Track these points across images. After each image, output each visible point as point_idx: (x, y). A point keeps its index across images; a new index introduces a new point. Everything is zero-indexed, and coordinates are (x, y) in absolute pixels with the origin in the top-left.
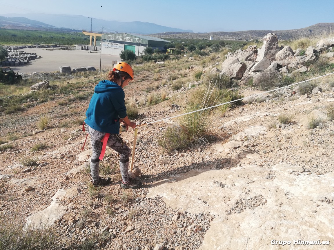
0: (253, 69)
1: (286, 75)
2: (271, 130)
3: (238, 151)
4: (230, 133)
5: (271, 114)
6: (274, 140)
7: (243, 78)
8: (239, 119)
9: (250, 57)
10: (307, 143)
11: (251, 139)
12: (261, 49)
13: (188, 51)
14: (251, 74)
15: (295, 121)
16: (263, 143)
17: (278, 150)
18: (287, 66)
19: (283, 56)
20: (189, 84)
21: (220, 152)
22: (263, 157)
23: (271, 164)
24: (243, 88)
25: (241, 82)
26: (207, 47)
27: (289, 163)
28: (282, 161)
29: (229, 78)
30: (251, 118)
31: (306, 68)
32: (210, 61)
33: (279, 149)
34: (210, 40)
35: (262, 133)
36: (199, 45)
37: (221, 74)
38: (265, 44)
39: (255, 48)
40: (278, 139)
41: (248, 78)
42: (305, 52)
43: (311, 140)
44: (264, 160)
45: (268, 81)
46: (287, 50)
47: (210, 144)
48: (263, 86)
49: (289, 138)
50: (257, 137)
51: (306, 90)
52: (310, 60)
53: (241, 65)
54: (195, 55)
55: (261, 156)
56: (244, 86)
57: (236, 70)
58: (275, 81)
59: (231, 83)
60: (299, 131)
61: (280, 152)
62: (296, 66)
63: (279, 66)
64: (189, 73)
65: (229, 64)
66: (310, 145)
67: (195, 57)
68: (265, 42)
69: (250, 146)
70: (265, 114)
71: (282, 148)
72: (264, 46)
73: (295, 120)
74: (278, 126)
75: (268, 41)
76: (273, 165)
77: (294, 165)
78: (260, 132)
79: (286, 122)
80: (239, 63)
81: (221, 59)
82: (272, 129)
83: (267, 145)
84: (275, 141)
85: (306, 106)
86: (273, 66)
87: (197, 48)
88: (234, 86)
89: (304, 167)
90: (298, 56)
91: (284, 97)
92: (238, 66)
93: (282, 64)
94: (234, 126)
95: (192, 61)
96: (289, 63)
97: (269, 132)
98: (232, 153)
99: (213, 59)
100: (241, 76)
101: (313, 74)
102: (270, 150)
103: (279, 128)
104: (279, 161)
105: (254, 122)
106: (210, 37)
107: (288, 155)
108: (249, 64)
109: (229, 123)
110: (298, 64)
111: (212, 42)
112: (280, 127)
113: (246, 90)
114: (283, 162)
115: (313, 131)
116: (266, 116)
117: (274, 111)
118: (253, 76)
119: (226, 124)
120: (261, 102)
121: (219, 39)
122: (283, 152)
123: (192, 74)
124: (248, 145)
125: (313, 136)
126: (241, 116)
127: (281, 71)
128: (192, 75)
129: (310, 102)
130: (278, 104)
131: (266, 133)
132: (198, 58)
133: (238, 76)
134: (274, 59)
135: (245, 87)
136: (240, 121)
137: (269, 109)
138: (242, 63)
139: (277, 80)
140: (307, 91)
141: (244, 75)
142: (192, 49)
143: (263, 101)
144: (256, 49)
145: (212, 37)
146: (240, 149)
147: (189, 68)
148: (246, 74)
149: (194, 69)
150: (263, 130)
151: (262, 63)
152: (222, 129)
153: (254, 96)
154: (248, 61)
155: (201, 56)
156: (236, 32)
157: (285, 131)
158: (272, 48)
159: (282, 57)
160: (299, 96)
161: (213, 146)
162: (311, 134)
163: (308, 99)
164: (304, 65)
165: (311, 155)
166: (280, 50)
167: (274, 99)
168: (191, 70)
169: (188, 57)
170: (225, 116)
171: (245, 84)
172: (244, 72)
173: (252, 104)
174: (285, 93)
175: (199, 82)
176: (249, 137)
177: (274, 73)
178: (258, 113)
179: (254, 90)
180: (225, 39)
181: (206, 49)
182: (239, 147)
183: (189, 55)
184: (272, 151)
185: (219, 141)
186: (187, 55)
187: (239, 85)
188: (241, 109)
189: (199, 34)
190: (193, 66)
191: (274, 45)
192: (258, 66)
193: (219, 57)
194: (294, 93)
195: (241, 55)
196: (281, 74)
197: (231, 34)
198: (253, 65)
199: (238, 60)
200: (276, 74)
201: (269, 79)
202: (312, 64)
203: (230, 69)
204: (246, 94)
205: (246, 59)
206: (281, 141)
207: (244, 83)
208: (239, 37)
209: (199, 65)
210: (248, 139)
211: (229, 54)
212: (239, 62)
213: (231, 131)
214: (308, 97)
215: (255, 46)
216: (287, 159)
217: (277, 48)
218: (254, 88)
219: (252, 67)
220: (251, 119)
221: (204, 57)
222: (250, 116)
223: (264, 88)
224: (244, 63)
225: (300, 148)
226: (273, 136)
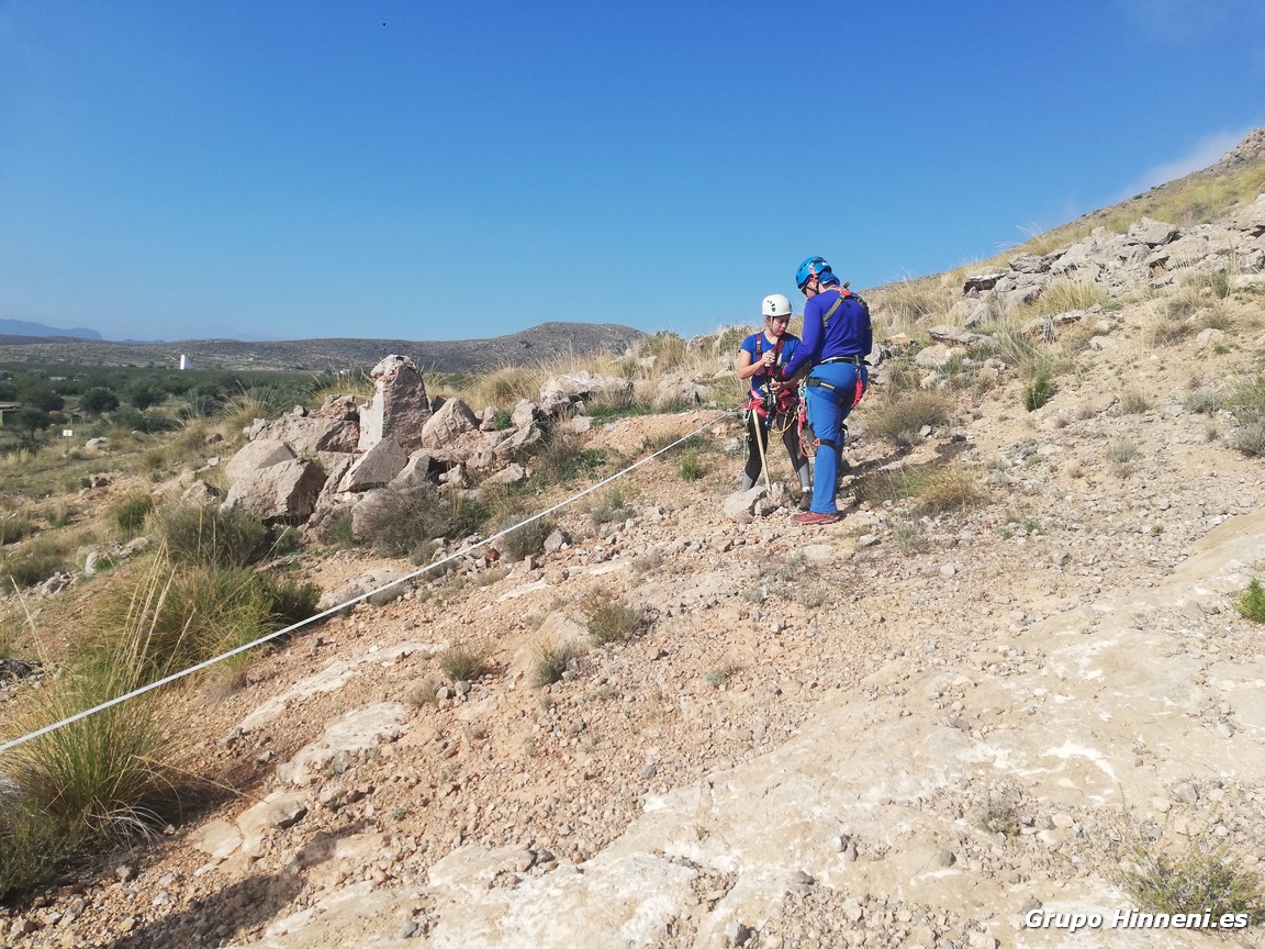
0: (348, 481)
1: (461, 494)
2: (422, 713)
3: (297, 835)
4: (265, 756)
5: (421, 647)
6: (432, 751)
7: (313, 517)
8: (305, 687)
9: (335, 438)
10: (538, 744)
11: (348, 768)
12: (368, 407)
13: (83, 414)
14: (340, 497)
15: (498, 664)
16: (393, 778)
17: (448, 794)
18: (464, 465)
19: (444, 432)
20: (85, 556)
21: (223, 860)
22: (394, 840)
23: (423, 865)
24: (318, 554)
25: (310, 531)
26: (170, 396)
27: (482, 841)
28: (459, 838)
29: (260, 519)
30: (348, 674)
31: (521, 469)
32: (180, 455)
33: (448, 788)
34: (182, 367)
35: (389, 733)
36: (131, 391)
37: (223, 506)
38: (381, 393)
39: (349, 404)
40: (445, 746)
41: (333, 517)
42: (509, 417)
43: (549, 728)
44: (396, 852)
45: (404, 522)
46: (454, 411)
47: (177, 829)
48: (390, 539)
49: (480, 736)
50: (372, 754)
51: (525, 545)
52: (528, 441)
53: (302, 470)
54: (114, 431)
55: (384, 839)
56: (321, 547)
57: (285, 489)
58: (430, 520)
59: (272, 536)
60: (513, 698)
61: (452, 802)
62: (491, 465)
63: (436, 467)
64: (89, 507)
65: (256, 465)
66: (546, 751)
67: (116, 437)
68: (380, 384)
69: (344, 800)
70: (399, 653)
71: (460, 781)
72: (379, 399)
73: (499, 658)
74: (443, 692)
75: (389, 382)
76: (430, 864)
77: (502, 844)
78: (381, 730)
79: (471, 671)
80: (294, 461)
81: (228, 444)
82: (424, 708)
83: (406, 779)
84: (435, 758)
85: (529, 599)
86: (417, 468)
87: (126, 401)
88: (283, 552)
89: (533, 842)
90: (491, 430)
91: (465, 573)
92: (294, 472)
93: (446, 459)
94: (285, 721)
95: (102, 453)
96: (467, 456)
97: (414, 722)
98: (274, 851)
99: (197, 442)
100: (307, 510)
101: (543, 485)
102: (418, 802)
103: (449, 701)
104: (452, 842)
105: (357, 694)
106: (179, 359)
107: (480, 808)
108: (334, 464)
109: (262, 712)
110: (494, 456)
111: (192, 379)
112: (451, 695)
113: (329, 560)
114: (465, 842)
115: (552, 695)
116: (404, 656)
117: (431, 632)
118: (350, 507)
119: (253, 715)
120: (385, 602)
121: (219, 367)
122: (465, 798)
123: (101, 507)
124: (334, 799)
125: (552, 711)
126: (313, 671)
127: (445, 482)
128: (103, 514)
129: (541, 584)
130: (445, 604)
131: (403, 729)
132: (129, 442)
133: (295, 509)
134: (417, 443)
135: (326, 548)
136: (308, 693)
137: (416, 626)
138: (306, 461)
139: (434, 514)
140: (529, 546)
141: (318, 505)
142: (98, 404)
143: (395, 599)
144: (352, 410)
145: (190, 360)
146: (305, 824)
147: (87, 484)
148: (323, 502)
149: (111, 488)
150: (393, 718)
151: (378, 457)
152: (234, 746)
153: (362, 582)
154: (329, 453)
155: (142, 435)
156: (283, 342)
157: (467, 711)
158: (408, 406)
159: (443, 436)
160: (509, 566)
161: (192, 836)
162: (548, 704)
163: (536, 572)
164: (514, 461)
165: (554, 787)
166: (434, 412)
167: (430, 586)
168: (95, 492)
169: (85, 436)
170: (248, 683)
171: (323, 538)
172: (317, 495)
173: (356, 613)
174: (465, 559)
175: (132, 543)
176: (342, 762)
177: (423, 492)
178: (373, 649)
179: (361, 556)
180: (241, 365)
181: (168, 403)
182: (302, 814)
183: (87, 428)
184: (426, 803)
185: (217, 807)
186: (80, 429)
187: (303, 545)
188: (310, 642)
189: (129, 345)
190: (107, 476)
191: (413, 393)
192: (364, 470)
193: (219, 438)
194: (493, 555)
195: (302, 431)
196: (446, 495)
197: (266, 349)
198: (349, 464)
199: (290, 449)
200: (429, 495)
201: (408, 514)
202: (536, 454)
203: (261, 487)
204: (330, 578)
205: (322, 445)
206: (457, 752)
207: (320, 537)
208: (296, 360)
209: (135, 470)
210: (338, 768)
211: (259, 423)
212: (296, 457)
213: (273, 746)
214: (535, 566)
215: (348, 398)
216: (477, 826)
217: (424, 403)
218: (357, 549)
219: (346, 470)
220: (349, 681)
221: (154, 436)
222: (346, 667)
223: (395, 546)
224: (312, 461)
225: (518, 769)
226: (427, 737)
